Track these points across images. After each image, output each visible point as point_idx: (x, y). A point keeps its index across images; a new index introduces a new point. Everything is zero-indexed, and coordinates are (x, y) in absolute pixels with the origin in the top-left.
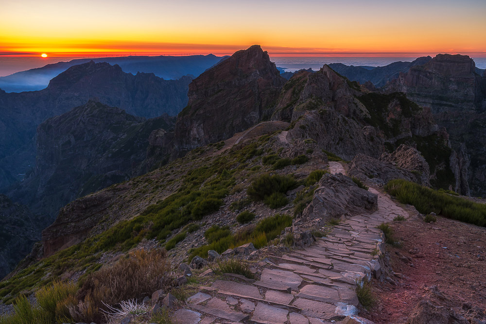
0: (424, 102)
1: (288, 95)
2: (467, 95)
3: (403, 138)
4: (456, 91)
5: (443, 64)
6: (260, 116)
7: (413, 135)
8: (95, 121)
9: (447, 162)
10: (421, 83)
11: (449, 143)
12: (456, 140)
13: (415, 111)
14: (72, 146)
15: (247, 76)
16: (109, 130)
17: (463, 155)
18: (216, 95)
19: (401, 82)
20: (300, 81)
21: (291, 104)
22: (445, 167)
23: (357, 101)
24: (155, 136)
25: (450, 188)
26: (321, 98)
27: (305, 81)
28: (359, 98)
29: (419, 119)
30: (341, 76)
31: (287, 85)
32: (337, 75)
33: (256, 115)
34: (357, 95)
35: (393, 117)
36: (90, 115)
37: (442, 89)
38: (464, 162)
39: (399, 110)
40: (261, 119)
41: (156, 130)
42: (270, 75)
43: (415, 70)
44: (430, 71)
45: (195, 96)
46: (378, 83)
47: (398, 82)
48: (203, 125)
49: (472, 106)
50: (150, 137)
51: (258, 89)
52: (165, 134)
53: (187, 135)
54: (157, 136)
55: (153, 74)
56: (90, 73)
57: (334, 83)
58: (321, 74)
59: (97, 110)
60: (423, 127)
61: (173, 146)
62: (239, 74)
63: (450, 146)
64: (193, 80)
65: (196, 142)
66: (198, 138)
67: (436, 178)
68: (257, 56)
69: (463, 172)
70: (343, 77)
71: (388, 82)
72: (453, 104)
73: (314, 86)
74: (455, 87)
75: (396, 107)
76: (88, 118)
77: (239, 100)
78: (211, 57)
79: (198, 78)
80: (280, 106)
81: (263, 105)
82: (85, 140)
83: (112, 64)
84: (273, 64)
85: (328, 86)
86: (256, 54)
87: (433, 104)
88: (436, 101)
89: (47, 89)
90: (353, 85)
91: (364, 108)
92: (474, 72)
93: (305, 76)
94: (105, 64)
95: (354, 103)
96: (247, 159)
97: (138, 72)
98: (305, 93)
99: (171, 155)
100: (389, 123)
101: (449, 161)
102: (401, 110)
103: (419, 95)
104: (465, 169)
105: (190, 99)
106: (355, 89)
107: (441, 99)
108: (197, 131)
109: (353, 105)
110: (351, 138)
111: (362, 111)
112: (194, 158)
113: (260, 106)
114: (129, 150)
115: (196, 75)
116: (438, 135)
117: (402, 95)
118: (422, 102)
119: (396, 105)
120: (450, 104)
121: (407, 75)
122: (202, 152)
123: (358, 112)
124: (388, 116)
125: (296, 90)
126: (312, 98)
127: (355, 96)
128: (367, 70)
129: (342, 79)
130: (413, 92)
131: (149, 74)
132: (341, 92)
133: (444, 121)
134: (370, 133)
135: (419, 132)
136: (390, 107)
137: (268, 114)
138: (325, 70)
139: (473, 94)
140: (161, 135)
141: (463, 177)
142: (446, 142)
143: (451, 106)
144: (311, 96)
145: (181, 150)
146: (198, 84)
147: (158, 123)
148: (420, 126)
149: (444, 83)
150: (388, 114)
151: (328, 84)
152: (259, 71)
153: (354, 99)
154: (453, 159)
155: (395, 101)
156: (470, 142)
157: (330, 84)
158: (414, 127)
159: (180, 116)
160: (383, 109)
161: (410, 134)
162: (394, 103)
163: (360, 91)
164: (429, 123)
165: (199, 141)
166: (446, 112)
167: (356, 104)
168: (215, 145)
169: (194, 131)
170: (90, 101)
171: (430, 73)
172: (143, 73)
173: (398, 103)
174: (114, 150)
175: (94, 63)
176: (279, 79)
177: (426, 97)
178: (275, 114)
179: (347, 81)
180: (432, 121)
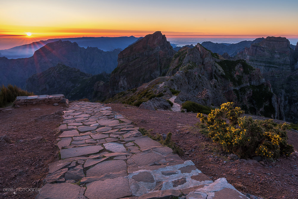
0: (260, 65)
1: (176, 61)
2: (285, 61)
3: (245, 87)
4: (279, 59)
5: (271, 42)
6: (161, 73)
7: (250, 85)
8: (61, 76)
9: (270, 101)
10: (258, 53)
11: (272, 89)
12: (279, 88)
13: (251, 71)
14: (47, 91)
15: (153, 50)
16: (70, 82)
17: (280, 97)
18: (134, 61)
19: (246, 53)
20: (184, 53)
21: (178, 67)
22: (269, 104)
23: (217, 64)
24: (98, 85)
25: (272, 116)
26: (195, 63)
27: (186, 53)
28: (218, 63)
29: (253, 76)
30: (207, 50)
31: (175, 55)
32: (205, 49)
33: (158, 72)
34: (217, 61)
35: (238, 74)
36: (58, 73)
37: (270, 57)
38: (281, 101)
39: (242, 70)
40: (161, 75)
41: (98, 82)
42: (167, 49)
43: (254, 46)
44: (263, 46)
45: (122, 61)
46: (233, 53)
47: (244, 53)
48: (127, 79)
49: (289, 67)
50: (94, 86)
51: (159, 57)
52: (104, 84)
53: (117, 85)
54: (99, 85)
55: (97, 48)
56: (59, 47)
57: (203, 54)
58: (196, 49)
59: (63, 69)
60: (256, 80)
61: (108, 91)
62: (148, 48)
63: (272, 92)
64: (121, 52)
65: (122, 89)
66: (123, 87)
67: (264, 110)
68: (159, 38)
69: (280, 107)
70: (208, 50)
71: (238, 53)
72: (277, 66)
73: (191, 56)
74: (278, 56)
75: (240, 68)
76: (57, 74)
77: (148, 64)
78: (132, 37)
79: (124, 51)
80: (171, 68)
81: (162, 67)
82: (55, 88)
83: (72, 42)
84: (168, 42)
85: (200, 56)
86: (158, 37)
87: (265, 66)
88: (267, 65)
89: (33, 56)
90: (214, 55)
91: (221, 69)
92: (290, 48)
93: (186, 50)
94: (68, 41)
95: (215, 66)
96: (143, 96)
97: (88, 47)
98: (186, 60)
99: (107, 97)
100: (236, 77)
101: (271, 100)
102: (243, 70)
103: (257, 61)
104: (282, 105)
105: (119, 63)
106: (216, 58)
107: (270, 63)
108: (123, 82)
109: (215, 67)
110: (203, 86)
111: (220, 71)
112: (119, 98)
113: (161, 67)
114: (82, 94)
115: (123, 48)
116: (265, 85)
117: (243, 61)
118: (258, 65)
119: (240, 67)
120: (275, 66)
121: (249, 48)
122: (124, 95)
123: (217, 71)
124: (235, 74)
125: (181, 58)
126: (190, 63)
127: (216, 62)
128: (226, 45)
129: (208, 52)
130: (253, 59)
131: (94, 48)
132: (207, 60)
133: (271, 76)
134: (214, 84)
135: (254, 83)
136: (236, 68)
137: (165, 72)
138: (198, 46)
139: (289, 60)
140: (101, 85)
141: (281, 110)
142: (269, 89)
143: (276, 67)
144: (189, 62)
145: (113, 94)
146: (124, 54)
147: (100, 77)
148: (254, 79)
149: (272, 54)
150: (235, 72)
151: (200, 55)
152: (160, 47)
153: (215, 64)
154: (274, 99)
155: (240, 65)
156: (287, 89)
157: (201, 54)
158: (250, 80)
159: (112, 73)
160: (233, 69)
161: (248, 84)
162: (239, 66)
163: (219, 59)
164: (259, 78)
165: (124, 88)
166: (272, 71)
167: (216, 66)
168: (132, 90)
169: (121, 82)
170: (58, 64)
171: (263, 48)
172: (91, 47)
173: (241, 66)
174: (72, 94)
175: (61, 41)
176: (172, 51)
177: (261, 62)
178: (169, 72)
179: (211, 53)
180: (261, 77)
